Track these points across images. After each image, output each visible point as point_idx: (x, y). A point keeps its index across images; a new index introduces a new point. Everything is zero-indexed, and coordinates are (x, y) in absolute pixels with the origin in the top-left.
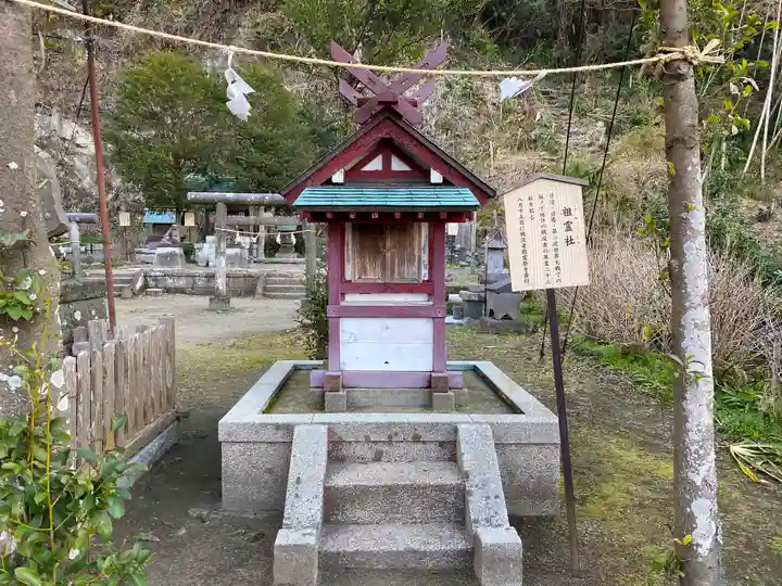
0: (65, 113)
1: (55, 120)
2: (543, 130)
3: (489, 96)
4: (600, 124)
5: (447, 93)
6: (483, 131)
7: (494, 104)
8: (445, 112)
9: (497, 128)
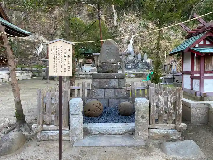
0: (40, 34)
1: (37, 36)
2: (166, 35)
3: (150, 26)
4: (181, 33)
5: (140, 26)
6: (150, 36)
7: (152, 29)
8: (139, 31)
9: (153, 35)
